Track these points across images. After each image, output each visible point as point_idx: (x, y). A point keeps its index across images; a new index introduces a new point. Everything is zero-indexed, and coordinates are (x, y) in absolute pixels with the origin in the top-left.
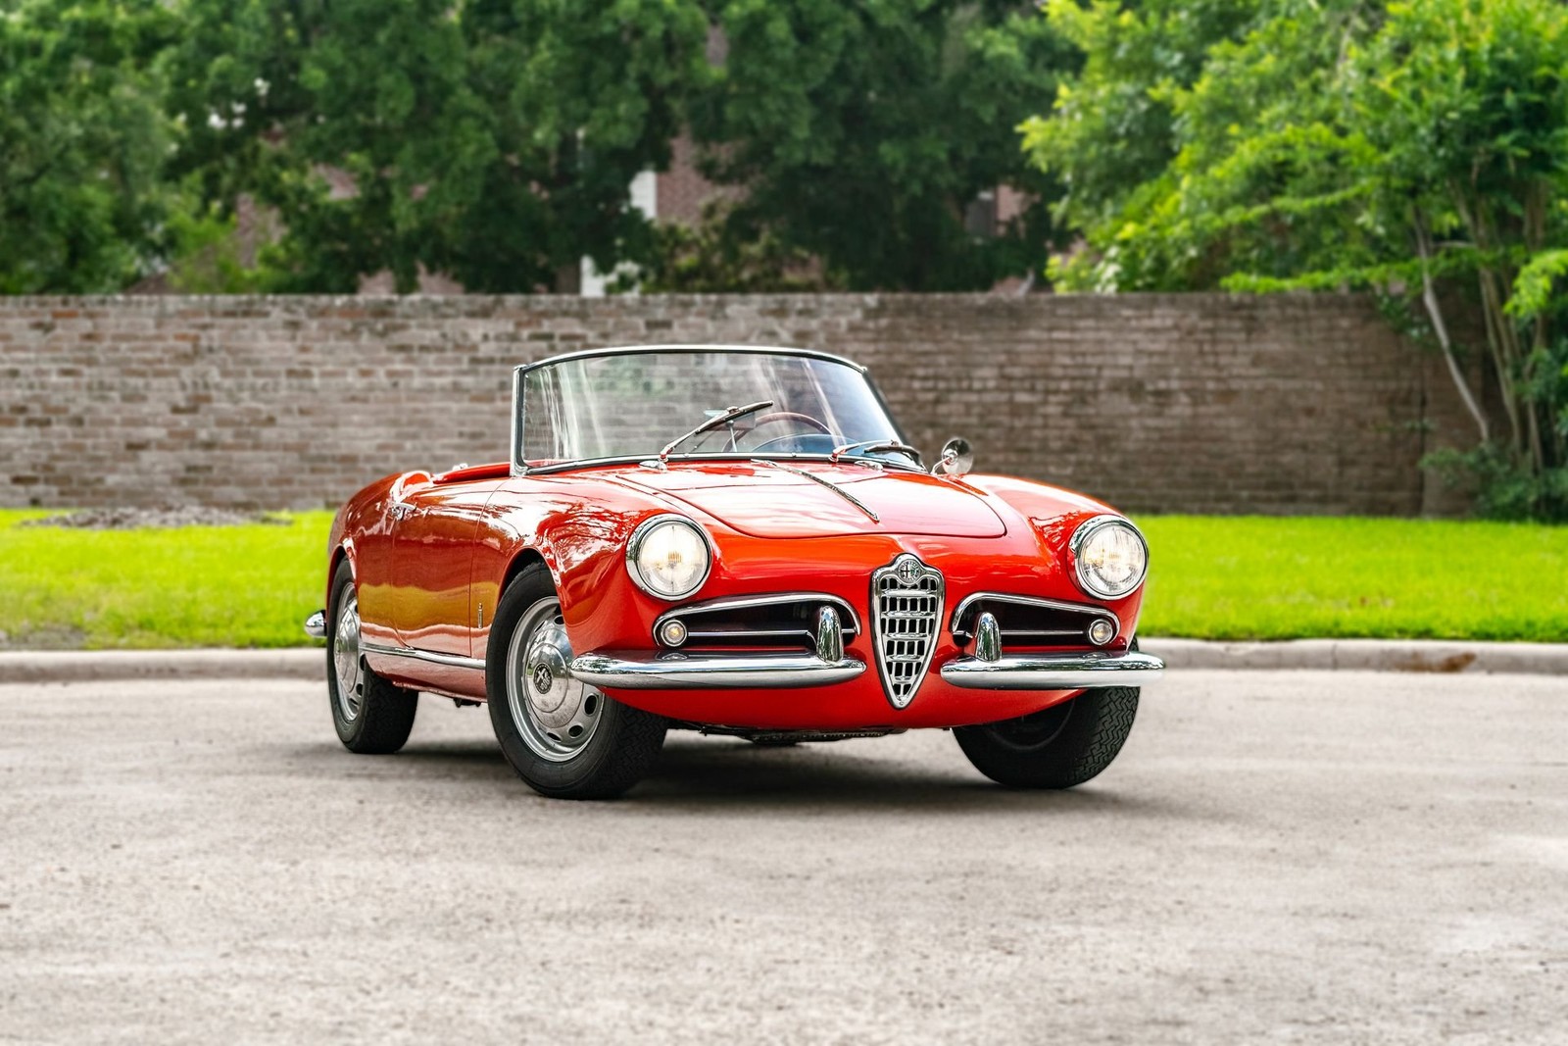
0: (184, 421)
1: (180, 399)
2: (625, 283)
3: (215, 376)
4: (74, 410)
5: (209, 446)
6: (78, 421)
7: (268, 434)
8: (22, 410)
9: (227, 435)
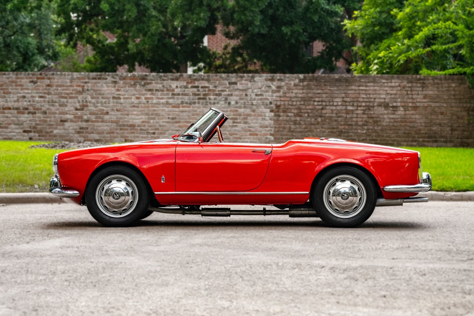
0: (79, 113)
1: (78, 106)
2: (199, 70)
3: (89, 98)
4: (44, 109)
5: (87, 121)
6: (45, 113)
7: (106, 117)
8: (27, 109)
9: (93, 118)
